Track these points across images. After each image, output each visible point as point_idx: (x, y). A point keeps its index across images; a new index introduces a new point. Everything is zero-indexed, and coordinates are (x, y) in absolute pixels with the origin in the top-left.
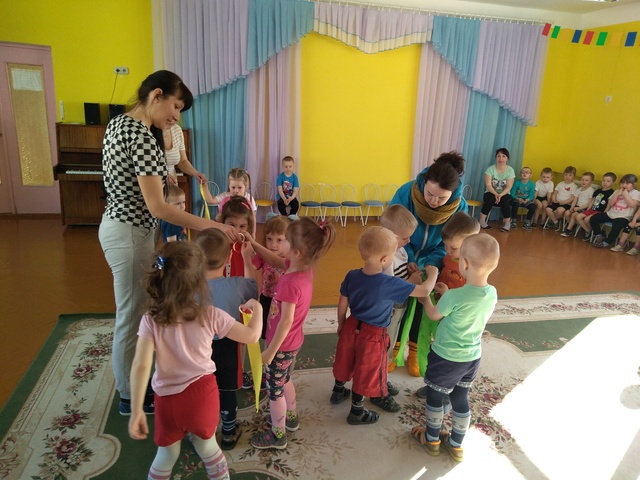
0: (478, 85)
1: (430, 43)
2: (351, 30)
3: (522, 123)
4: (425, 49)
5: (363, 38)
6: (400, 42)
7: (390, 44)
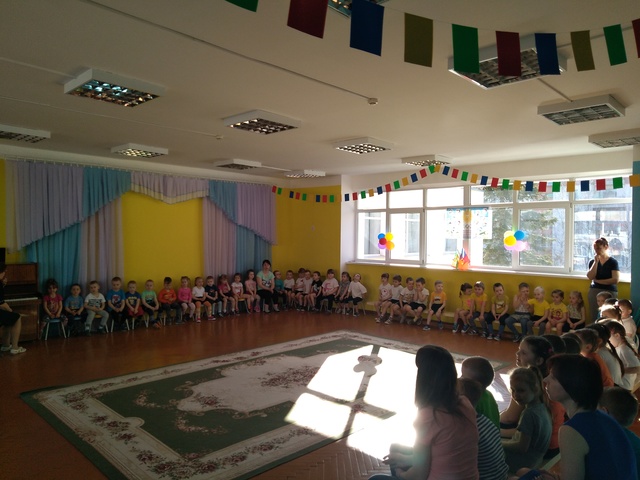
0: (240, 222)
1: (208, 197)
2: (157, 190)
3: (268, 243)
4: (205, 201)
5: (165, 194)
6: (190, 196)
7: (184, 198)
